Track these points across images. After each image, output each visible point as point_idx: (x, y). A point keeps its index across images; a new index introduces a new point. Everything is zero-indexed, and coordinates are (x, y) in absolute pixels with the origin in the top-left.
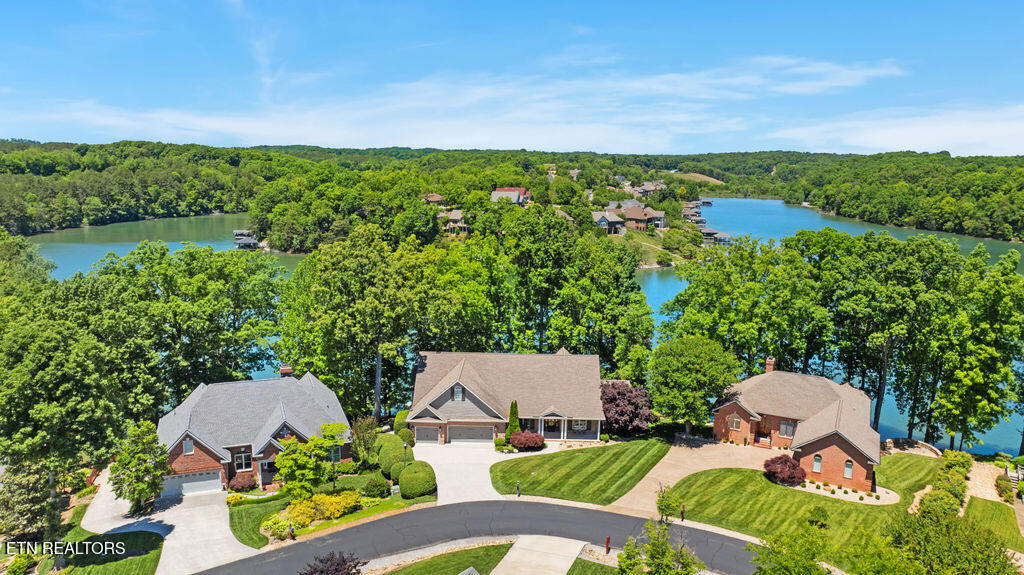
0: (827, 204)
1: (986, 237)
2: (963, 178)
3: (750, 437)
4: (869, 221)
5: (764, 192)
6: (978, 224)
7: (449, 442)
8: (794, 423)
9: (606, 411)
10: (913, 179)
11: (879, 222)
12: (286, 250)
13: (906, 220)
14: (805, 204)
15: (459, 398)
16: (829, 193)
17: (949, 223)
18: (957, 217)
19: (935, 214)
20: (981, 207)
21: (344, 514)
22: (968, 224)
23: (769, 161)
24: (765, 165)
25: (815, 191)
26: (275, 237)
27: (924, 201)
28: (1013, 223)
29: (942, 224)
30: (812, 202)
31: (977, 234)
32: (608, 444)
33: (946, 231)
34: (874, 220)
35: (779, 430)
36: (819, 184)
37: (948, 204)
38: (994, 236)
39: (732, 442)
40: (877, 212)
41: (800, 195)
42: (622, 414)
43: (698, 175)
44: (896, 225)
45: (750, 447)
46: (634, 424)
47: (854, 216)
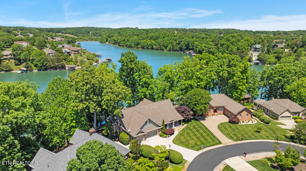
0: (115, 43)
1: (159, 50)
2: (150, 35)
4: (129, 47)
5: (92, 40)
6: (157, 47)
10: (138, 35)
11: (132, 47)
13: (139, 46)
14: (107, 43)
16: (115, 39)
17: (150, 47)
18: (151, 45)
19: (146, 45)
20: (156, 42)
22: (154, 47)
23: (89, 30)
24: (88, 31)
25: (109, 39)
27: (142, 41)
28: (165, 46)
29: (148, 47)
30: (109, 42)
31: (157, 49)
33: (149, 49)
34: (130, 47)
36: (109, 37)
37: (149, 42)
38: (161, 50)
40: (131, 45)
41: (105, 40)
43: (69, 35)
44: (136, 48)
47: (124, 46)
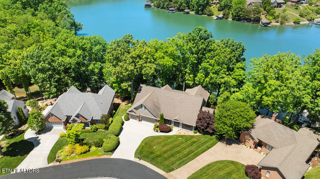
3: (253, 146)
7: (141, 121)
8: (272, 148)
9: (197, 123)
12: (158, 8)
15: (143, 108)
21: (81, 154)
26: (155, 3)
32: (196, 134)
35: (266, 147)
39: (246, 145)
42: (202, 126)
45: (252, 149)
46: (207, 130)
